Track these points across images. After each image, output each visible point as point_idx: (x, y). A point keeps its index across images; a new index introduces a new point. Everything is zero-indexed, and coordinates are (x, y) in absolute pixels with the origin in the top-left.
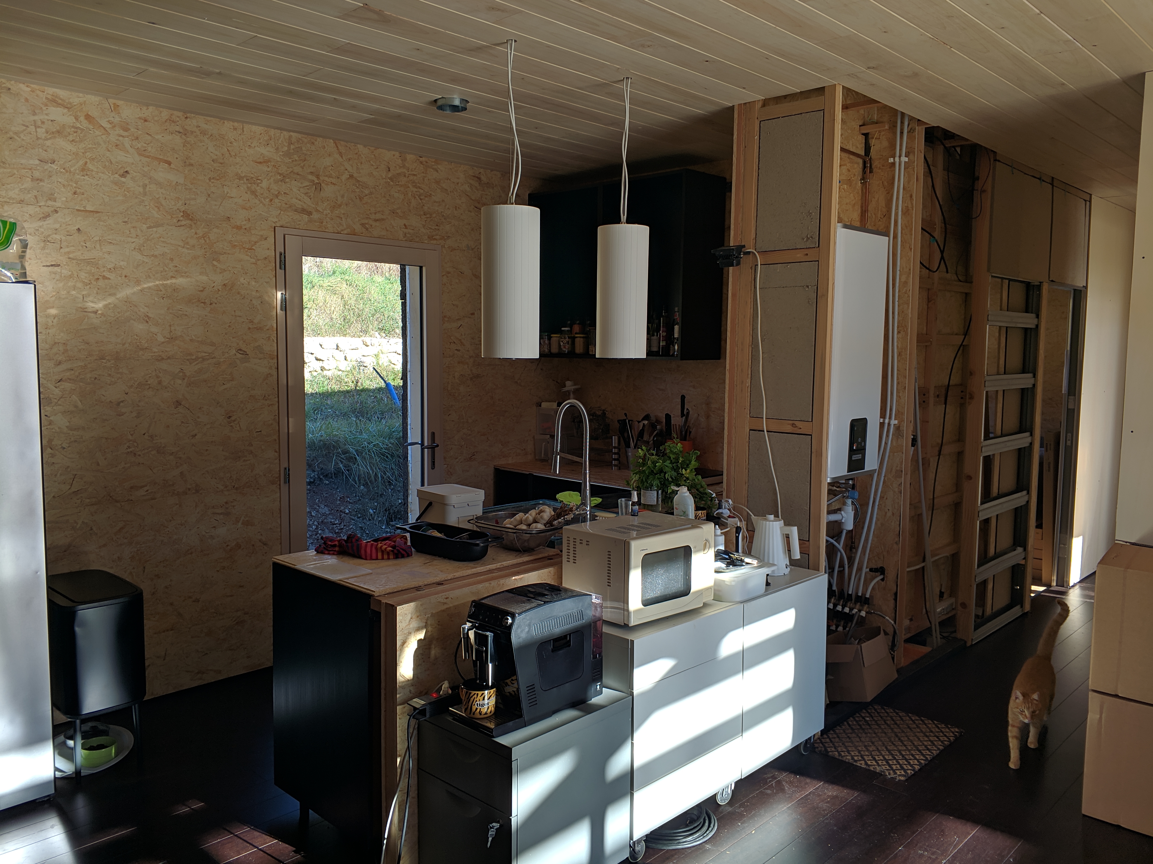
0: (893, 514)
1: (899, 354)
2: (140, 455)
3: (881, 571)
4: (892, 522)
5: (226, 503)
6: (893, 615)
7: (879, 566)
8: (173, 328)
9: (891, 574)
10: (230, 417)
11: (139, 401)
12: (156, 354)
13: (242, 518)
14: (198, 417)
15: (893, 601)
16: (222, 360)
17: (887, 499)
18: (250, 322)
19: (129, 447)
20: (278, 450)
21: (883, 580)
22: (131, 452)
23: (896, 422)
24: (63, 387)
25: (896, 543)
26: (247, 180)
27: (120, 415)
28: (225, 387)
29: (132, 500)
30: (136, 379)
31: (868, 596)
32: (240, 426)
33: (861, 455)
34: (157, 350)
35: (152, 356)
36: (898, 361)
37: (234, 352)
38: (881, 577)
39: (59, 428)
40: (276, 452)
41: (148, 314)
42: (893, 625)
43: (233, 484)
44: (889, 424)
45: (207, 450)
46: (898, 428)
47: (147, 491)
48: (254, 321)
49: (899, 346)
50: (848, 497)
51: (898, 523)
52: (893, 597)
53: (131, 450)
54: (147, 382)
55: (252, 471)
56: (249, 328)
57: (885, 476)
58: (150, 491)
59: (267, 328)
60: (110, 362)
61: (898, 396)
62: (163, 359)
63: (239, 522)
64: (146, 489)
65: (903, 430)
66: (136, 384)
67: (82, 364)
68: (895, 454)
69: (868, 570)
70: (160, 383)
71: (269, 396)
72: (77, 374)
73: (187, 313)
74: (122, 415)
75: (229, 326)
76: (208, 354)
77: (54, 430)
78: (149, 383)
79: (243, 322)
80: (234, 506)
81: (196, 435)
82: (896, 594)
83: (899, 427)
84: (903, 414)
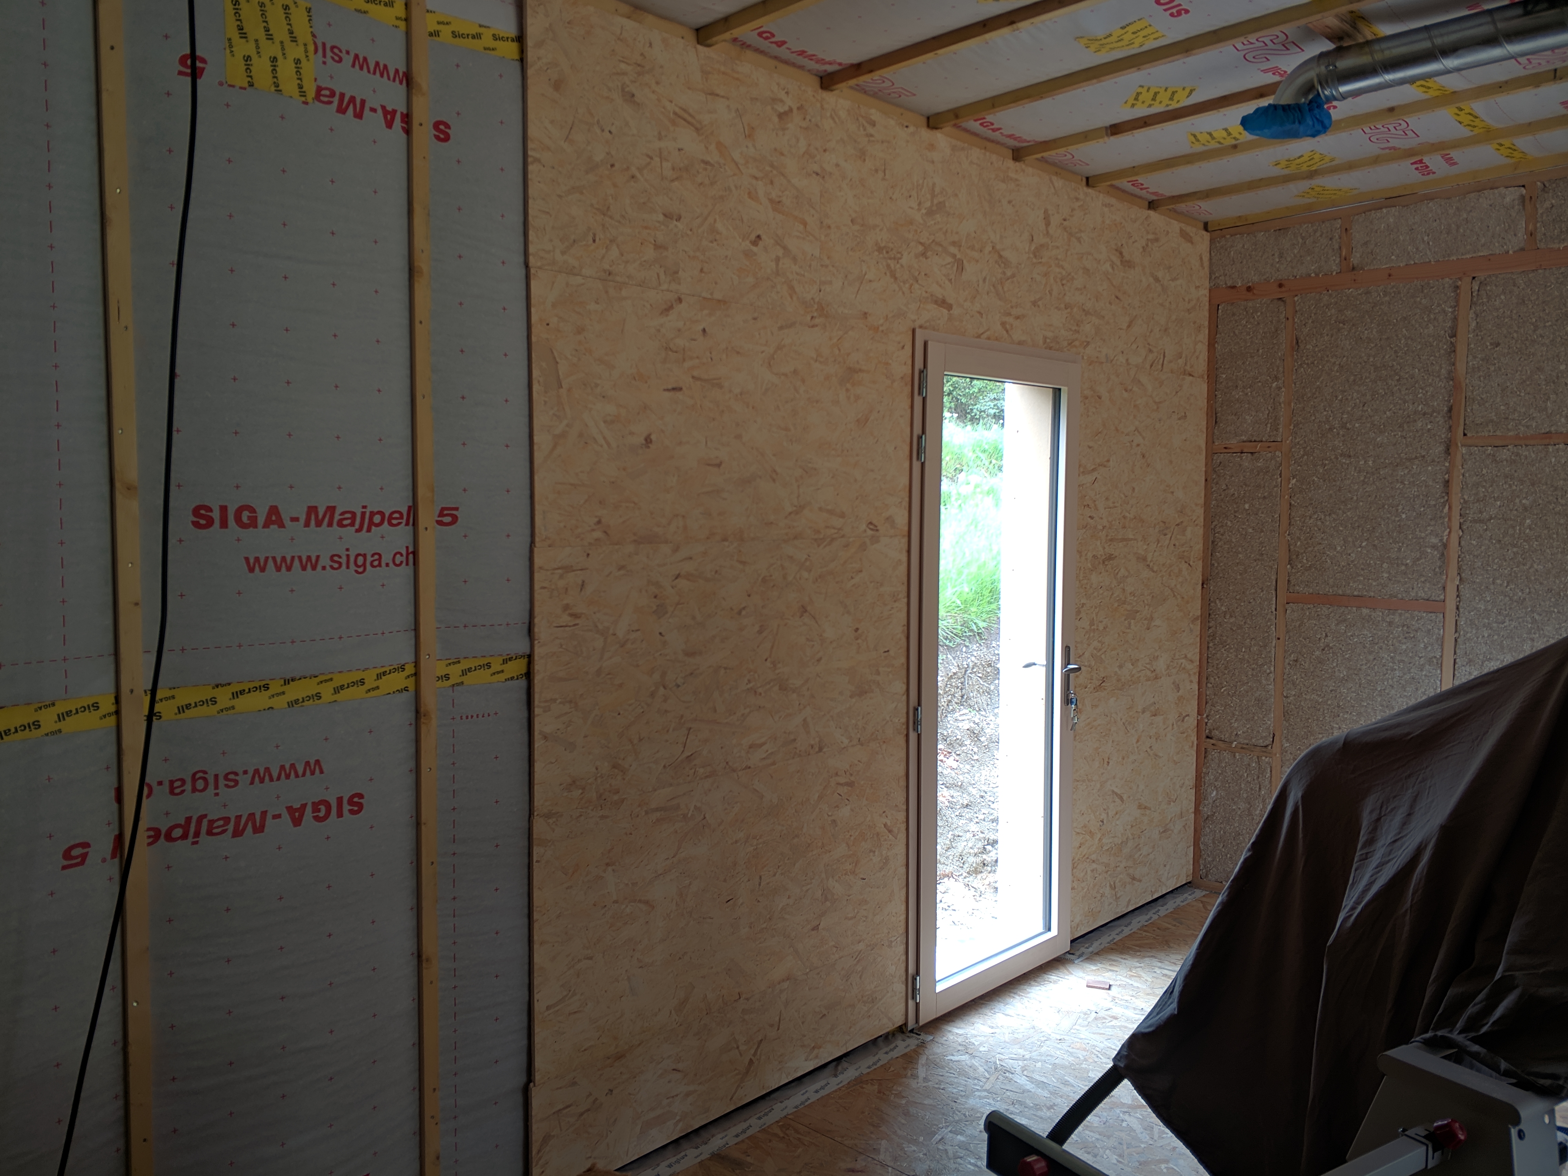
2: (760, 694)
10: (857, 630)
11: (762, 607)
12: (782, 532)
16: (851, 540)
19: (749, 681)
20: (906, 680)
24: (680, 587)
26: (887, 252)
27: (741, 631)
29: (750, 768)
30: (760, 572)
32: (867, 643)
34: (783, 526)
35: (778, 535)
37: (864, 526)
40: (904, 683)
41: (775, 467)
53: (751, 685)
54: (771, 576)
55: (878, 715)
58: (770, 751)
60: (732, 544)
62: (789, 539)
64: (766, 747)
66: (760, 580)
67: (703, 549)
70: (785, 577)
72: (696, 565)
74: (744, 630)
76: (836, 531)
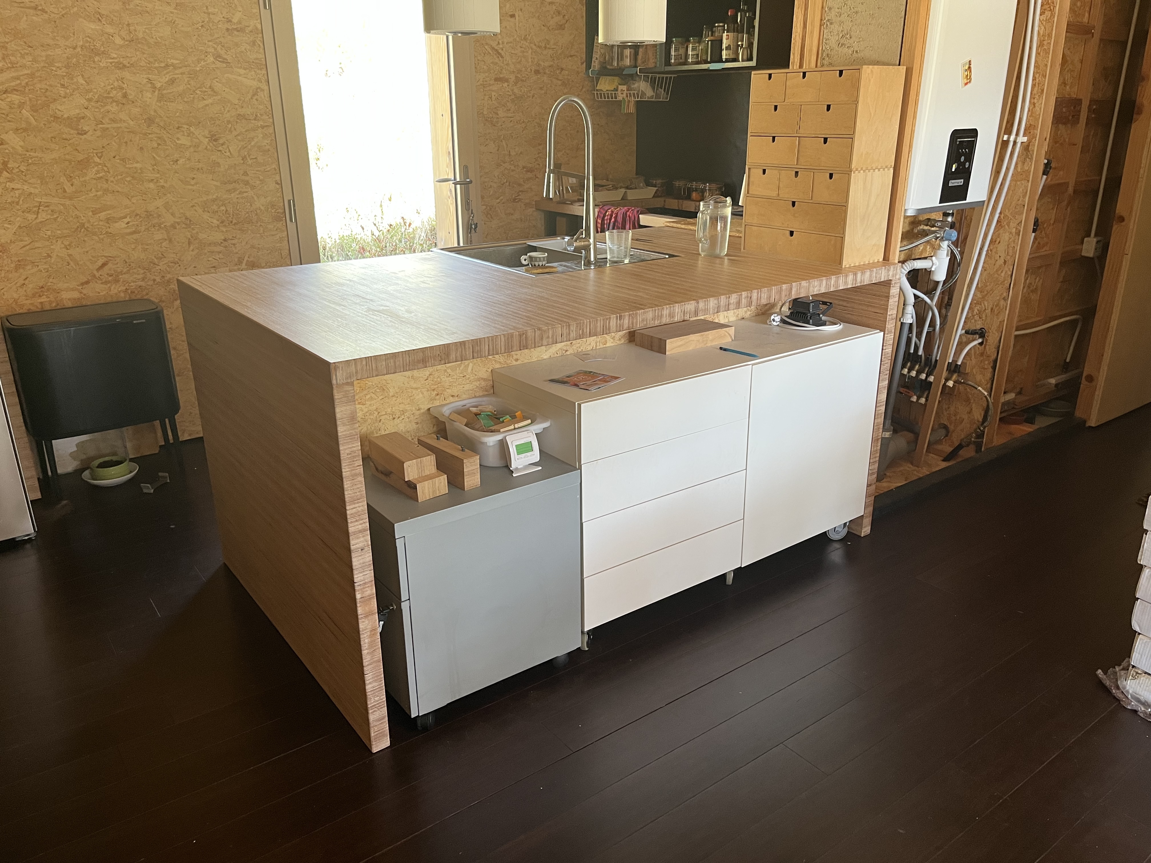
0: (1005, 262)
1: (1040, 45)
2: (112, 182)
3: (981, 333)
4: (1002, 272)
5: (225, 240)
6: (989, 385)
7: (978, 327)
8: (132, 28)
9: (992, 338)
10: (216, 140)
11: (102, 118)
12: (116, 61)
13: (246, 259)
14: (178, 139)
15: (991, 370)
16: (198, 69)
17: (999, 242)
18: (228, 22)
19: (98, 172)
20: (280, 183)
21: (981, 344)
22: (101, 177)
23: (1025, 139)
24: (9, 100)
25: (1004, 299)
27: (82, 134)
28: (206, 102)
29: (110, 233)
30: (95, 91)
31: (959, 363)
32: (230, 151)
33: (962, 180)
34: (116, 56)
35: (111, 63)
36: (1038, 53)
37: (212, 59)
38: (980, 340)
39: (13, 148)
40: (277, 183)
41: (100, 11)
42: (986, 397)
43: (230, 219)
44: (1015, 143)
45: (193, 178)
46: (1026, 147)
47: (128, 223)
48: (233, 20)
49: (1041, 33)
50: (942, 239)
51: (1010, 273)
52: (992, 365)
53: (101, 175)
54: (109, 94)
55: (251, 205)
56: (228, 30)
57: (1000, 213)
58: (131, 224)
59: (250, 28)
60: (60, 69)
61: (1033, 104)
62: (125, 66)
63: (242, 263)
64: (126, 220)
65: (1033, 151)
66: (96, 97)
67: (28, 72)
68: (1019, 183)
69: (964, 331)
70: (125, 96)
71: (261, 115)
72: (23, 83)
73: (148, 9)
74: (85, 134)
75: (202, 26)
76: (179, 61)
77: (7, 151)
78: (111, 95)
79: (219, 21)
80: (234, 244)
81: (177, 160)
82: (995, 361)
83: (1028, 146)
84: (1035, 127)
